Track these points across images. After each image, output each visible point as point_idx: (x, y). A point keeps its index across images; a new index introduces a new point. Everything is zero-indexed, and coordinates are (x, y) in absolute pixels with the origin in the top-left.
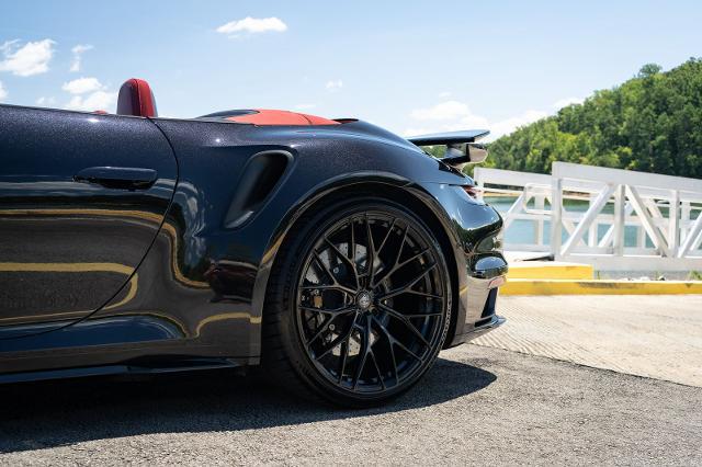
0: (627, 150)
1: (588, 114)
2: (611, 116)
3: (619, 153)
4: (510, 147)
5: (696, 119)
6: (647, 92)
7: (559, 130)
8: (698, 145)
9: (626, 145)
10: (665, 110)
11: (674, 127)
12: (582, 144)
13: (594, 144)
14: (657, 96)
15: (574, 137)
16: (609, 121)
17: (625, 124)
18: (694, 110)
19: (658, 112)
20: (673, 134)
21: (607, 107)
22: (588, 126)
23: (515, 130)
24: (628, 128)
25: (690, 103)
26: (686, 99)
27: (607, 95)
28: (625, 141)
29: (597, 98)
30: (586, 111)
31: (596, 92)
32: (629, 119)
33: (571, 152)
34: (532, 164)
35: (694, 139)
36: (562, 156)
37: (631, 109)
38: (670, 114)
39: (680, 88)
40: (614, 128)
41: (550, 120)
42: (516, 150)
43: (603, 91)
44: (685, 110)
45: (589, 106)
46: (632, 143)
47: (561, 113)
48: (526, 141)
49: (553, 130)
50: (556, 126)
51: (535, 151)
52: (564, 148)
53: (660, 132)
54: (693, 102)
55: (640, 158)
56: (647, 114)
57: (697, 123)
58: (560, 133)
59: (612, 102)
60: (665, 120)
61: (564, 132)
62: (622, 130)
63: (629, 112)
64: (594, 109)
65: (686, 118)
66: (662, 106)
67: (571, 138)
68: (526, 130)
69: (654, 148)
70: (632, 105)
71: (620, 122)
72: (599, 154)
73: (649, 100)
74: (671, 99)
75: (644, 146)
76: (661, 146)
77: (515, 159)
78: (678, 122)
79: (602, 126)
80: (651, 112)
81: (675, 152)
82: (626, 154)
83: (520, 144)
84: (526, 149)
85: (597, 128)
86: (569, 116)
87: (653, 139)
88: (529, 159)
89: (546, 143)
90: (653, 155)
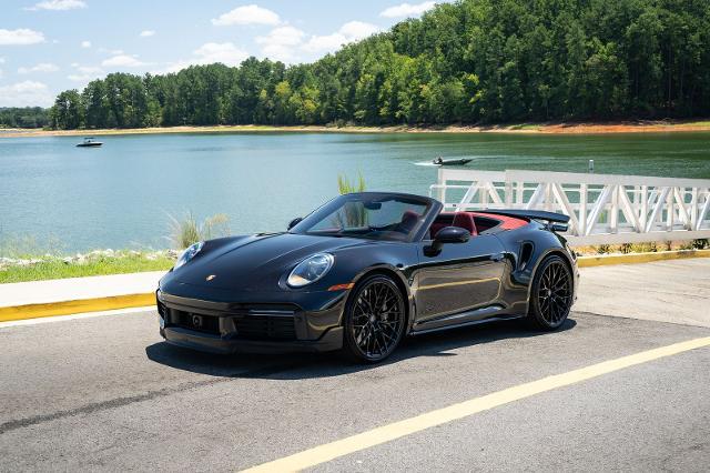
0: (473, 77)
1: (429, 33)
2: (455, 36)
3: (464, 81)
4: (336, 71)
5: (548, 43)
6: (494, 9)
7: (395, 51)
8: (550, 73)
9: (471, 71)
10: (515, 31)
11: (525, 51)
12: (421, 70)
13: (436, 69)
14: (506, 15)
15: (412, 60)
16: (452, 43)
17: (470, 46)
18: (546, 33)
19: (507, 34)
20: (524, 60)
21: (449, 25)
22: (429, 47)
23: (341, 48)
24: (475, 52)
25: (541, 24)
26: (537, 20)
27: (449, 11)
28: (470, 67)
29: (437, 12)
30: (425, 29)
31: (436, 5)
32: (476, 41)
33: (409, 78)
34: (363, 92)
35: (546, 66)
36: (399, 83)
37: (477, 28)
38: (519, 36)
39: (531, 7)
40: (457, 51)
41: (383, 38)
42: (344, 75)
43: (444, 5)
44: (536, 32)
45: (429, 23)
46: (477, 69)
47: (396, 29)
48: (356, 64)
49: (388, 51)
50: (391, 45)
51: (367, 76)
52: (401, 73)
53: (509, 57)
54: (545, 23)
55: (488, 87)
56: (495, 35)
57: (550, 49)
58: (395, 55)
59: (454, 19)
60: (515, 44)
61: (400, 53)
62: (467, 53)
63: (476, 32)
64: (435, 28)
65: (538, 42)
66: (512, 27)
67: (408, 61)
68: (355, 49)
69: (503, 76)
70: (477, 23)
71: (465, 43)
72: (441, 82)
73: (497, 19)
74: (520, 18)
75: (492, 73)
76: (510, 74)
77: (343, 85)
78: (529, 46)
79: (445, 48)
80: (500, 34)
81: (526, 80)
82: (472, 82)
83: (349, 66)
84: (356, 73)
85: (438, 50)
86: (405, 35)
87: (502, 65)
88: (360, 85)
89: (379, 67)
90: (502, 84)
